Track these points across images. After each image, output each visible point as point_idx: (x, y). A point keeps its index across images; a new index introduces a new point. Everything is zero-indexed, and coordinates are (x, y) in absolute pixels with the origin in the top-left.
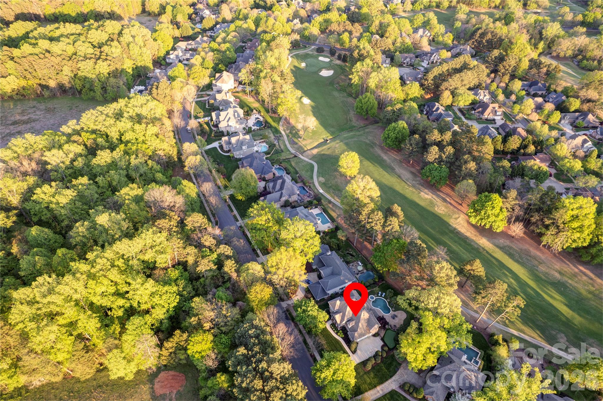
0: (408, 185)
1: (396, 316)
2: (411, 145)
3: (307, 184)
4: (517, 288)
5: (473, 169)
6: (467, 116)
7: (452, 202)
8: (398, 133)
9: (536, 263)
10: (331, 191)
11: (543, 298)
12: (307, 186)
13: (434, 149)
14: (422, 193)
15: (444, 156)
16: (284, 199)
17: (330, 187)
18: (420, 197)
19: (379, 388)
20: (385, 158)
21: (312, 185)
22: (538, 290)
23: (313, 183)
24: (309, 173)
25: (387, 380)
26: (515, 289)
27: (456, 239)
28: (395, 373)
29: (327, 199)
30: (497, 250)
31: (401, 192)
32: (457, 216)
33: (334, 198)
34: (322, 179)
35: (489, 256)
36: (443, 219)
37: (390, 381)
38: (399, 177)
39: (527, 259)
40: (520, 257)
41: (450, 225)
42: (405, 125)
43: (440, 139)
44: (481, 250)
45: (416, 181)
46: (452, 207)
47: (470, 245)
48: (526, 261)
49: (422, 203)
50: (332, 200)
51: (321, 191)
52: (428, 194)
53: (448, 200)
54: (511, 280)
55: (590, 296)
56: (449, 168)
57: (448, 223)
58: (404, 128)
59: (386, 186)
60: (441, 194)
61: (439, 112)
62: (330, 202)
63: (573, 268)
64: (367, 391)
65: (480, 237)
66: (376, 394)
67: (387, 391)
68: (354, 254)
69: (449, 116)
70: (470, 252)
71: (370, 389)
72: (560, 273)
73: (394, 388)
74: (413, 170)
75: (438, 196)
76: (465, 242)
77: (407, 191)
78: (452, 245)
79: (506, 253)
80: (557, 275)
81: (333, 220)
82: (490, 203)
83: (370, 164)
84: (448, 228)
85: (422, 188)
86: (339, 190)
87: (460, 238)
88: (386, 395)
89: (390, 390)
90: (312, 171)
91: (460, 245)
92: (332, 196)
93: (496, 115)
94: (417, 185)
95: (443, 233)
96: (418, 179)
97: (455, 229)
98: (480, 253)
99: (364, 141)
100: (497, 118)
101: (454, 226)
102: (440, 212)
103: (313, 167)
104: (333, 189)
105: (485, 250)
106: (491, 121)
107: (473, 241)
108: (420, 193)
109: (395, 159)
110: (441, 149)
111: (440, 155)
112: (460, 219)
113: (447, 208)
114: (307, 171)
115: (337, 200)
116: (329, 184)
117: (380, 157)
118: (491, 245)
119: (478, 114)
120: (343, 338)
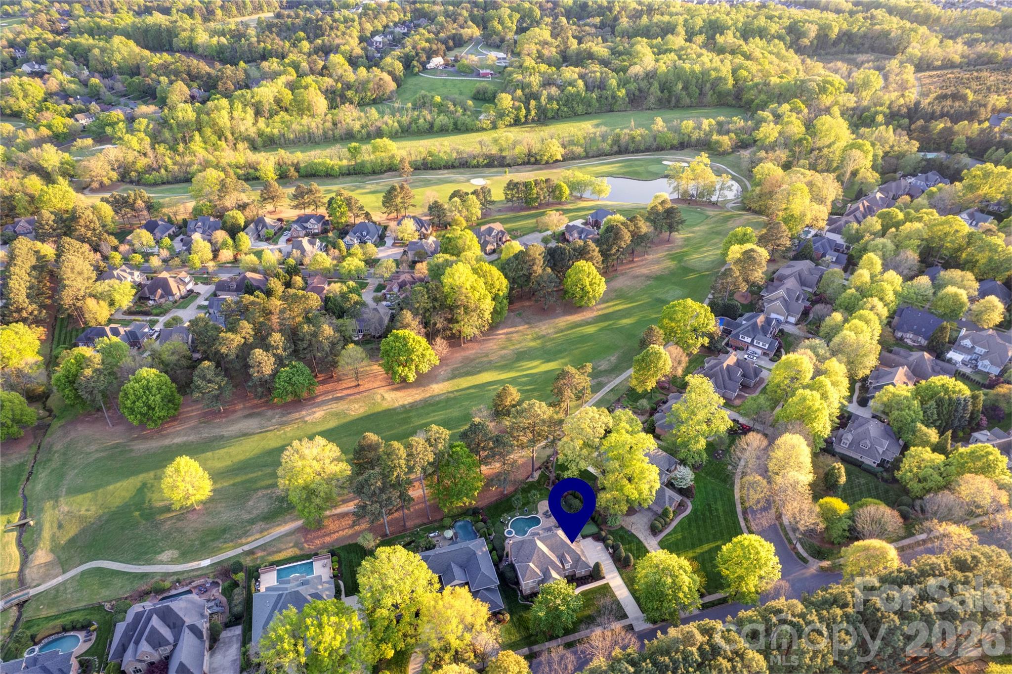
0: (278, 430)
1: (547, 512)
2: (212, 382)
3: (167, 584)
5: (332, 333)
6: (155, 311)
7: (347, 392)
9: (484, 359)
10: (218, 544)
12: (170, 589)
13: (258, 354)
14: (307, 419)
15: (279, 352)
16: (205, 631)
17: (203, 544)
18: (314, 424)
20: (178, 441)
21: (175, 579)
23: (167, 574)
25: (645, 547)
27: (422, 411)
28: (633, 536)
30: (456, 381)
32: (379, 396)
33: (242, 545)
34: (165, 556)
36: (379, 413)
37: (646, 544)
38: (245, 435)
39: (478, 364)
41: (395, 409)
43: (243, 341)
44: (452, 395)
45: (273, 417)
46: (358, 396)
47: (438, 403)
48: (479, 366)
50: (246, 548)
51: (206, 563)
52: (314, 413)
53: (339, 395)
60: (319, 399)
62: (251, 552)
65: (428, 388)
68: (408, 540)
69: (143, 327)
70: (450, 407)
72: (504, 348)
73: (656, 542)
74: (239, 414)
77: (290, 434)
78: (433, 420)
79: (463, 375)
80: (506, 352)
85: (295, 415)
86: (224, 531)
87: (423, 407)
89: (658, 547)
91: (434, 411)
92: (234, 547)
93: (186, 284)
94: (284, 419)
95: (406, 421)
96: (270, 413)
97: (403, 406)
98: (455, 398)
99: (91, 460)
100: (190, 286)
101: (396, 405)
102: (362, 411)
103: (100, 570)
104: (213, 540)
105: (452, 392)
106: (191, 295)
107: (432, 397)
108: (306, 422)
109: (193, 428)
110: (267, 348)
111: (274, 355)
112: (386, 396)
113: (356, 401)
114: (106, 585)
115: (250, 539)
116: (192, 546)
117: (170, 446)
118: (446, 383)
119: (163, 300)
120: (578, 586)
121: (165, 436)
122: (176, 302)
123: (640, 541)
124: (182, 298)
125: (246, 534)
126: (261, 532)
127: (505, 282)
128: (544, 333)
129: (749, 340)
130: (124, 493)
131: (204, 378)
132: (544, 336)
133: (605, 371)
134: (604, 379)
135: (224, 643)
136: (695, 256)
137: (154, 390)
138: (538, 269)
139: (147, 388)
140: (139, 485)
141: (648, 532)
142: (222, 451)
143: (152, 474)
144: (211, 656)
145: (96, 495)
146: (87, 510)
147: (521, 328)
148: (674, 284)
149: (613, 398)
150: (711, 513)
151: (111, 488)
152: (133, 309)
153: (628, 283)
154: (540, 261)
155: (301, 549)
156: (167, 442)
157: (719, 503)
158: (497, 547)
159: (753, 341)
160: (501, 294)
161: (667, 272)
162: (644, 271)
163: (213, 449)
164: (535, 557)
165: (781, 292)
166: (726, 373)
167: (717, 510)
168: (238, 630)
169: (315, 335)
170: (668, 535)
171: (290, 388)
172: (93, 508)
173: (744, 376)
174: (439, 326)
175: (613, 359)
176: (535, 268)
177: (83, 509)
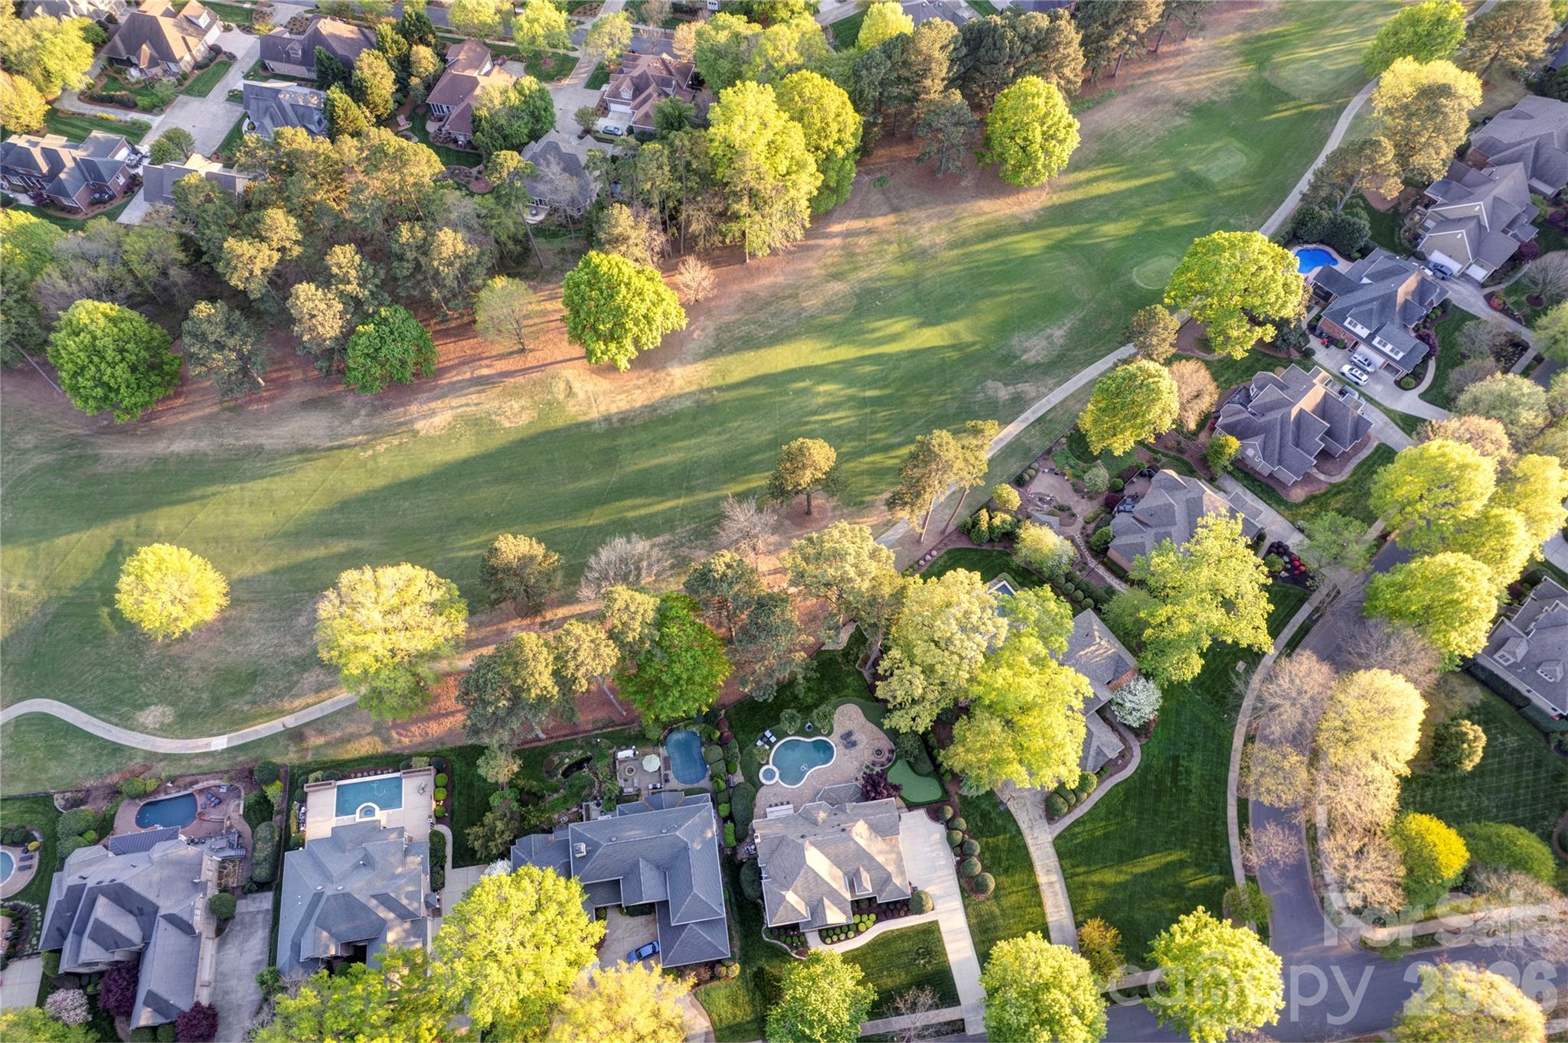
0: (363, 446)
1: (849, 734)
2: (220, 346)
3: (143, 782)
4: (850, 391)
5: (461, 247)
6: (141, 101)
7: (501, 366)
8: (122, 351)
9: (789, 304)
10: (241, 705)
11: (890, 356)
12: (156, 792)
13: (306, 294)
14: (418, 425)
15: (352, 288)
16: (199, 920)
17: (216, 701)
18: (432, 441)
19: (1042, 879)
20: (180, 447)
21: (164, 770)
22: (868, 352)
23: (152, 756)
24: (72, 748)
25: (1025, 847)
26: (851, 398)
27: (643, 436)
28: (1009, 816)
29: (273, 738)
30: (721, 361)
31: (379, 482)
32: (562, 385)
33: (282, 713)
34: (152, 716)
35: (734, 394)
37: (1029, 841)
38: (305, 451)
39: (773, 315)
40: (763, 325)
41: (588, 424)
42: (105, 307)
43: (276, 256)
44: (708, 400)
45: (355, 413)
46: (520, 380)
47: (677, 416)
48: (775, 321)
49: (464, 448)
50: (290, 721)
51: (219, 743)
52: (433, 413)
53: (485, 372)
54: (822, 388)
55: (911, 266)
56: (396, 300)
57: (579, 425)
58: (113, 321)
59: (323, 512)
60: (453, 377)
61: (69, 164)
62: (296, 735)
63: (829, 242)
64: (1044, 915)
65: (661, 375)
66: (1055, 894)
67: (1053, 861)
68: (578, 754)
69: (110, 148)
70: (702, 430)
71: (1040, 904)
72: (836, 277)
73: (1050, 838)
74: (296, 394)
75: (455, 389)
76: (664, 421)
77: (384, 462)
78: (662, 460)
79: (737, 350)
80: (838, 287)
81: (398, 762)
82: (623, 289)
83: (181, 510)
84: (596, 436)
85: (398, 414)
86: (253, 677)
87: (645, 427)
88: (1064, 870)
89: (1051, 851)
90: (72, 731)
91: (666, 438)
92: (271, 715)
93: (202, 32)
94: (377, 421)
95: (609, 458)
96: (349, 402)
97: (607, 419)
98: (713, 408)
99: (27, 468)
100: (214, 36)
101: (594, 414)
102: (524, 419)
103: (46, 719)
104: (234, 695)
105: (709, 391)
106: (216, 60)
107: (667, 400)
108: (415, 433)
109: (210, 419)
110: (324, 278)
111: (341, 294)
112: (577, 386)
113: (515, 393)
114: (56, 753)
115: (297, 703)
116: (197, 701)
117: (164, 460)
118: (700, 366)
119: (157, 71)
120: (878, 921)
121: (157, 433)
122: (185, 76)
123: (1019, 832)
124: (198, 66)
125: (290, 689)
126: (318, 691)
127: (852, 120)
128: (924, 242)
129: (1363, 332)
130: (82, 559)
131: (202, 338)
132: (923, 252)
133: (1037, 365)
134: (1027, 388)
135: (242, 923)
136: (1305, 52)
137: (110, 354)
138: (934, 86)
139: (95, 351)
140: (109, 544)
141: (1040, 811)
142: (259, 485)
143: (131, 523)
144: (220, 947)
145: (36, 554)
146: (22, 587)
147: (879, 222)
148: (1235, 132)
149: (1039, 444)
150: (1175, 780)
151: (60, 542)
152: (98, 91)
153: (1133, 118)
154: (941, 68)
155: (386, 741)
156: (160, 447)
157: (1198, 756)
158: (737, 817)
159: (1372, 336)
160: (841, 152)
161: (1225, 93)
162: (1177, 87)
163: (243, 478)
164: (799, 882)
165: (1478, 207)
166: (1291, 427)
167: (1188, 772)
168: (265, 901)
169: (424, 248)
170: (1076, 823)
171: (377, 371)
172: (32, 583)
173: (1329, 433)
174: (695, 227)
175: (1058, 333)
176: (928, 82)
177: (15, 583)
